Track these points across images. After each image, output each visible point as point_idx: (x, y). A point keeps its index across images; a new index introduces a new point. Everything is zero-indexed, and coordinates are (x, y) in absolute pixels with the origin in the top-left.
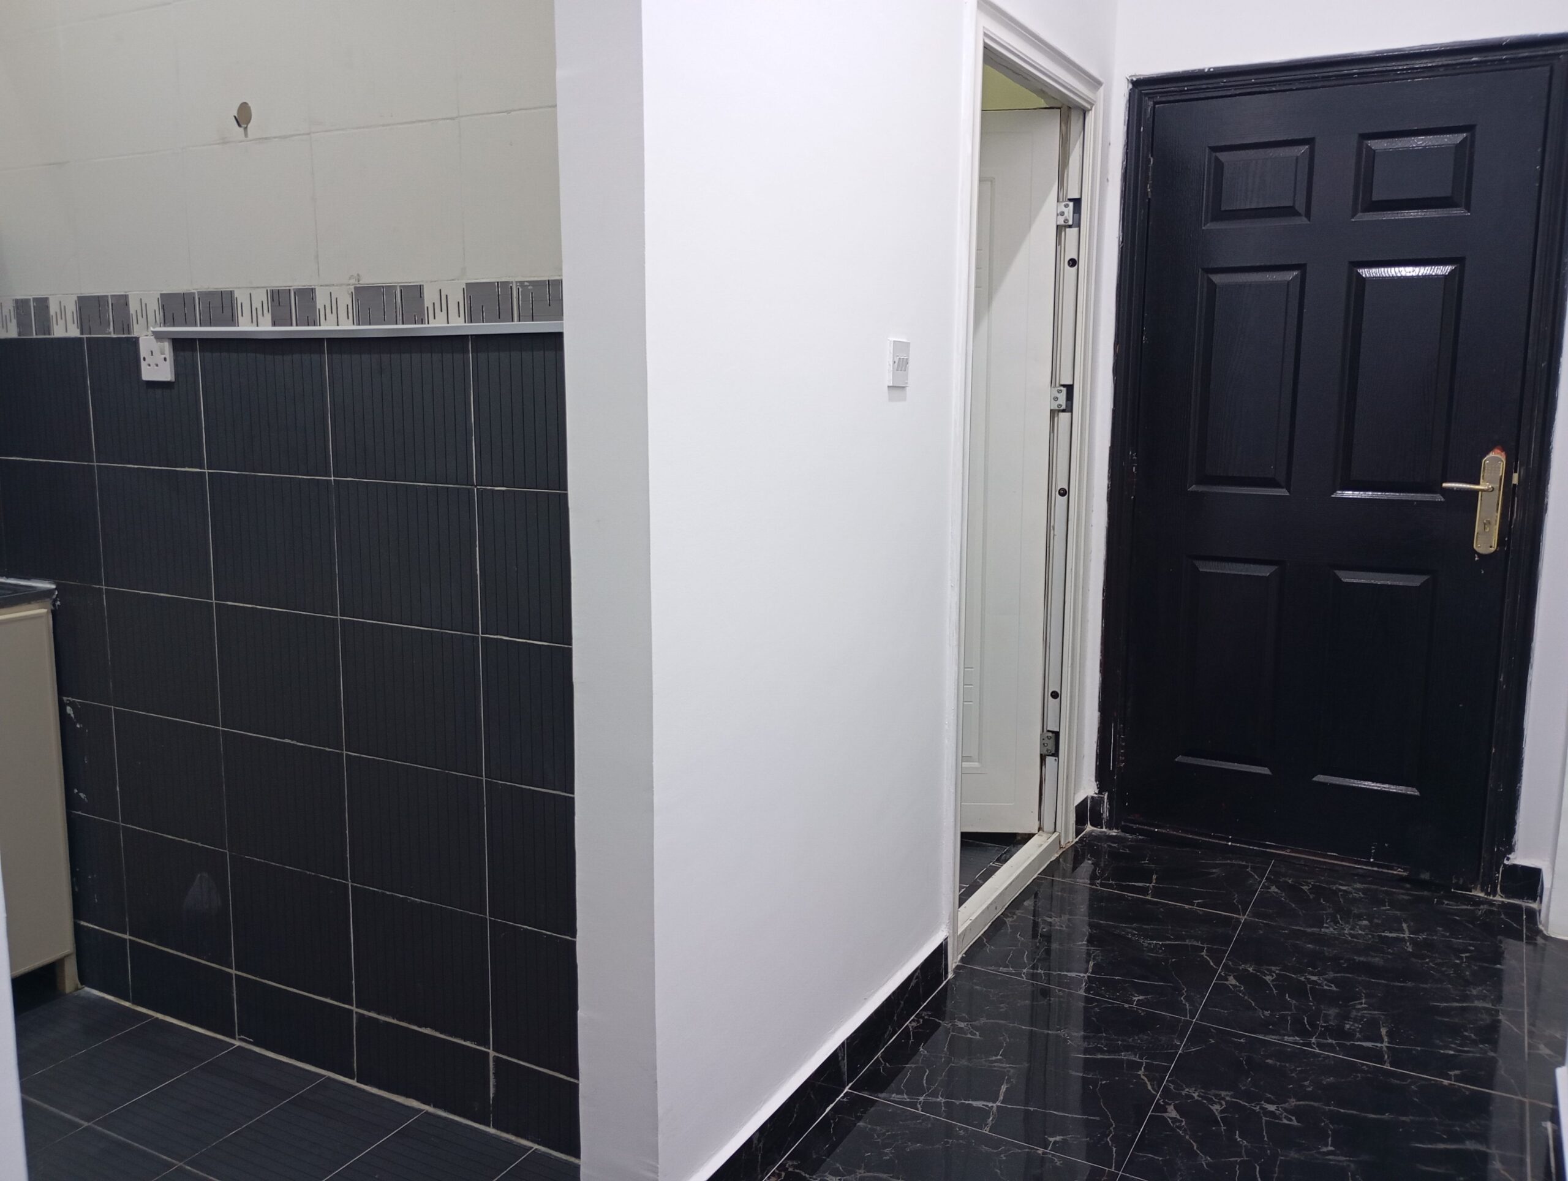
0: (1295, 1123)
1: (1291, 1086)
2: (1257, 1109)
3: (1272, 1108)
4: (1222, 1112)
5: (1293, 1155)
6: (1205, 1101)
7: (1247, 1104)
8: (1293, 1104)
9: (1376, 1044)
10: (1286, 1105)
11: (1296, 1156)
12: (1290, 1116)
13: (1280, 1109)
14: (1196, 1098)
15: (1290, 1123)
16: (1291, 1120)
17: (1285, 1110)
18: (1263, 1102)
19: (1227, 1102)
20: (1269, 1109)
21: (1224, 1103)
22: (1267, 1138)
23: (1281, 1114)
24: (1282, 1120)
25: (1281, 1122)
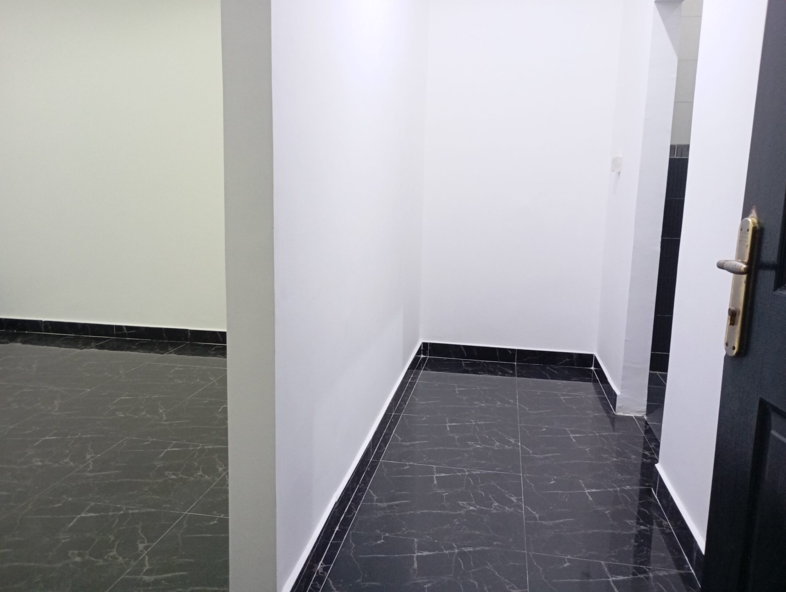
0: (460, 503)
1: (464, 520)
2: (478, 507)
3: (472, 508)
4: (493, 503)
5: (459, 490)
6: (502, 506)
7: (483, 508)
8: (462, 511)
9: (421, 554)
10: (465, 510)
11: (458, 489)
12: (463, 505)
13: (468, 508)
14: (506, 507)
15: (463, 502)
16: (463, 504)
17: (465, 508)
18: (476, 510)
19: (492, 508)
20: (473, 507)
21: (493, 507)
22: (471, 495)
23: (466, 506)
24: (466, 503)
25: (467, 502)
